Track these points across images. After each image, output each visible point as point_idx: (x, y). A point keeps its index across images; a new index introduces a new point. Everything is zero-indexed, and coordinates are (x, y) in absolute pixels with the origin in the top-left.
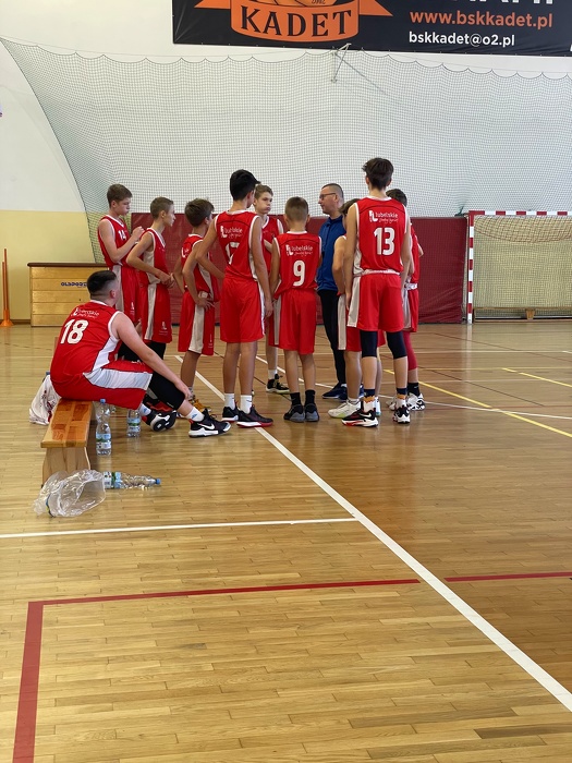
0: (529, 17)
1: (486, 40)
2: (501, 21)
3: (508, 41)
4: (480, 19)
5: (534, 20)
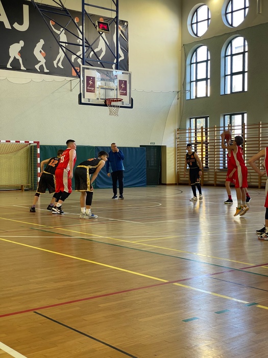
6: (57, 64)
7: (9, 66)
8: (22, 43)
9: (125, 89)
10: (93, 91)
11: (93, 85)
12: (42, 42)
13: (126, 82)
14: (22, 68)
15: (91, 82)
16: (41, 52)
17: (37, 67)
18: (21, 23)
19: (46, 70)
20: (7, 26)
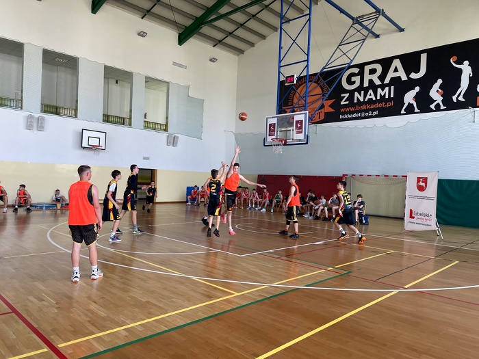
1: (367, 114)
2: (372, 106)
3: (375, 113)
4: (365, 107)
5: (386, 104)
6: (457, 98)
7: (403, 112)
8: (417, 89)
9: (301, 128)
12: (440, 81)
13: (302, 121)
14: (416, 110)
15: (272, 128)
16: (437, 91)
17: (432, 106)
18: (417, 71)
19: (442, 107)
20: (404, 78)
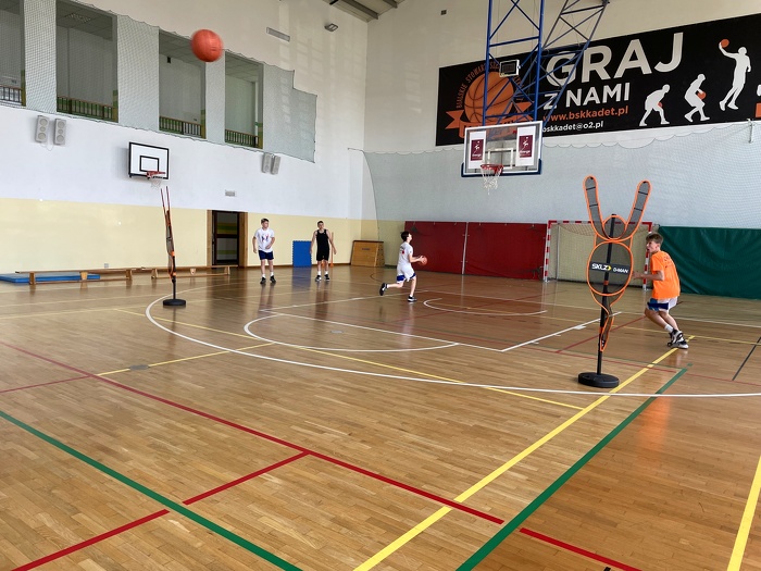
0: (613, 110)
1: (586, 126)
2: (595, 114)
3: (599, 125)
4: (582, 115)
5: (616, 111)
6: (726, 105)
7: (642, 123)
8: (666, 88)
9: (530, 148)
10: (480, 159)
11: (480, 151)
12: (701, 78)
13: (531, 137)
14: (664, 122)
15: (477, 148)
16: (697, 93)
17: (688, 116)
18: (667, 60)
19: (703, 118)
20: (646, 70)
